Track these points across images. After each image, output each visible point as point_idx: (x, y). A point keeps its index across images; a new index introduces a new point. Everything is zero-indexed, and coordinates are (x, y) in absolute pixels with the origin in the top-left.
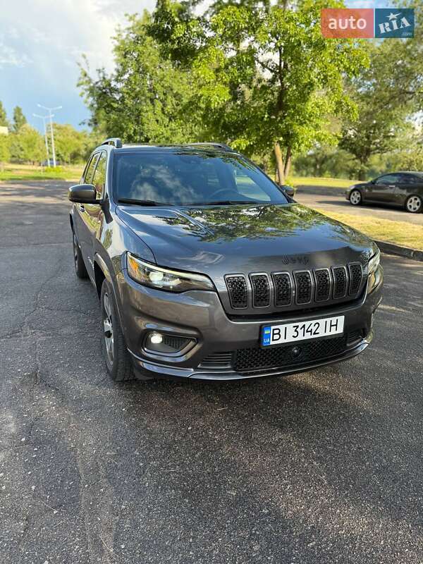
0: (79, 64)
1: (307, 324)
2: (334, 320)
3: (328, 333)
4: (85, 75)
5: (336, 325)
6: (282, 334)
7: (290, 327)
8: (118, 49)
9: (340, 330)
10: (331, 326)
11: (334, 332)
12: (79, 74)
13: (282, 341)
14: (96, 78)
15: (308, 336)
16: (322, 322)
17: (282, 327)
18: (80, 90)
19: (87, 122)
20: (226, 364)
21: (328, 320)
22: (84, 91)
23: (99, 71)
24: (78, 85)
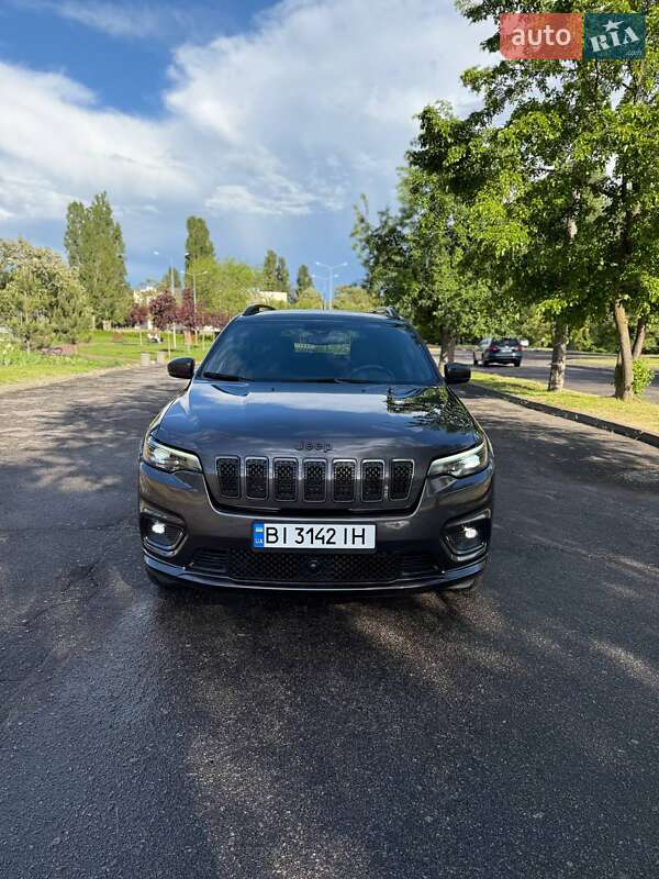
0: (355, 207)
1: (316, 528)
2: (359, 529)
3: (349, 545)
4: (362, 221)
5: (363, 536)
6: (280, 535)
7: (291, 528)
8: (406, 182)
9: (370, 544)
10: (354, 536)
11: (358, 545)
12: (355, 220)
13: (280, 544)
14: (375, 222)
15: (318, 544)
16: (340, 529)
17: (280, 527)
18: (354, 241)
19: (361, 282)
20: (221, 568)
21: (350, 528)
22: (358, 243)
23: (382, 214)
24: (353, 235)
